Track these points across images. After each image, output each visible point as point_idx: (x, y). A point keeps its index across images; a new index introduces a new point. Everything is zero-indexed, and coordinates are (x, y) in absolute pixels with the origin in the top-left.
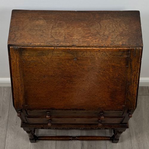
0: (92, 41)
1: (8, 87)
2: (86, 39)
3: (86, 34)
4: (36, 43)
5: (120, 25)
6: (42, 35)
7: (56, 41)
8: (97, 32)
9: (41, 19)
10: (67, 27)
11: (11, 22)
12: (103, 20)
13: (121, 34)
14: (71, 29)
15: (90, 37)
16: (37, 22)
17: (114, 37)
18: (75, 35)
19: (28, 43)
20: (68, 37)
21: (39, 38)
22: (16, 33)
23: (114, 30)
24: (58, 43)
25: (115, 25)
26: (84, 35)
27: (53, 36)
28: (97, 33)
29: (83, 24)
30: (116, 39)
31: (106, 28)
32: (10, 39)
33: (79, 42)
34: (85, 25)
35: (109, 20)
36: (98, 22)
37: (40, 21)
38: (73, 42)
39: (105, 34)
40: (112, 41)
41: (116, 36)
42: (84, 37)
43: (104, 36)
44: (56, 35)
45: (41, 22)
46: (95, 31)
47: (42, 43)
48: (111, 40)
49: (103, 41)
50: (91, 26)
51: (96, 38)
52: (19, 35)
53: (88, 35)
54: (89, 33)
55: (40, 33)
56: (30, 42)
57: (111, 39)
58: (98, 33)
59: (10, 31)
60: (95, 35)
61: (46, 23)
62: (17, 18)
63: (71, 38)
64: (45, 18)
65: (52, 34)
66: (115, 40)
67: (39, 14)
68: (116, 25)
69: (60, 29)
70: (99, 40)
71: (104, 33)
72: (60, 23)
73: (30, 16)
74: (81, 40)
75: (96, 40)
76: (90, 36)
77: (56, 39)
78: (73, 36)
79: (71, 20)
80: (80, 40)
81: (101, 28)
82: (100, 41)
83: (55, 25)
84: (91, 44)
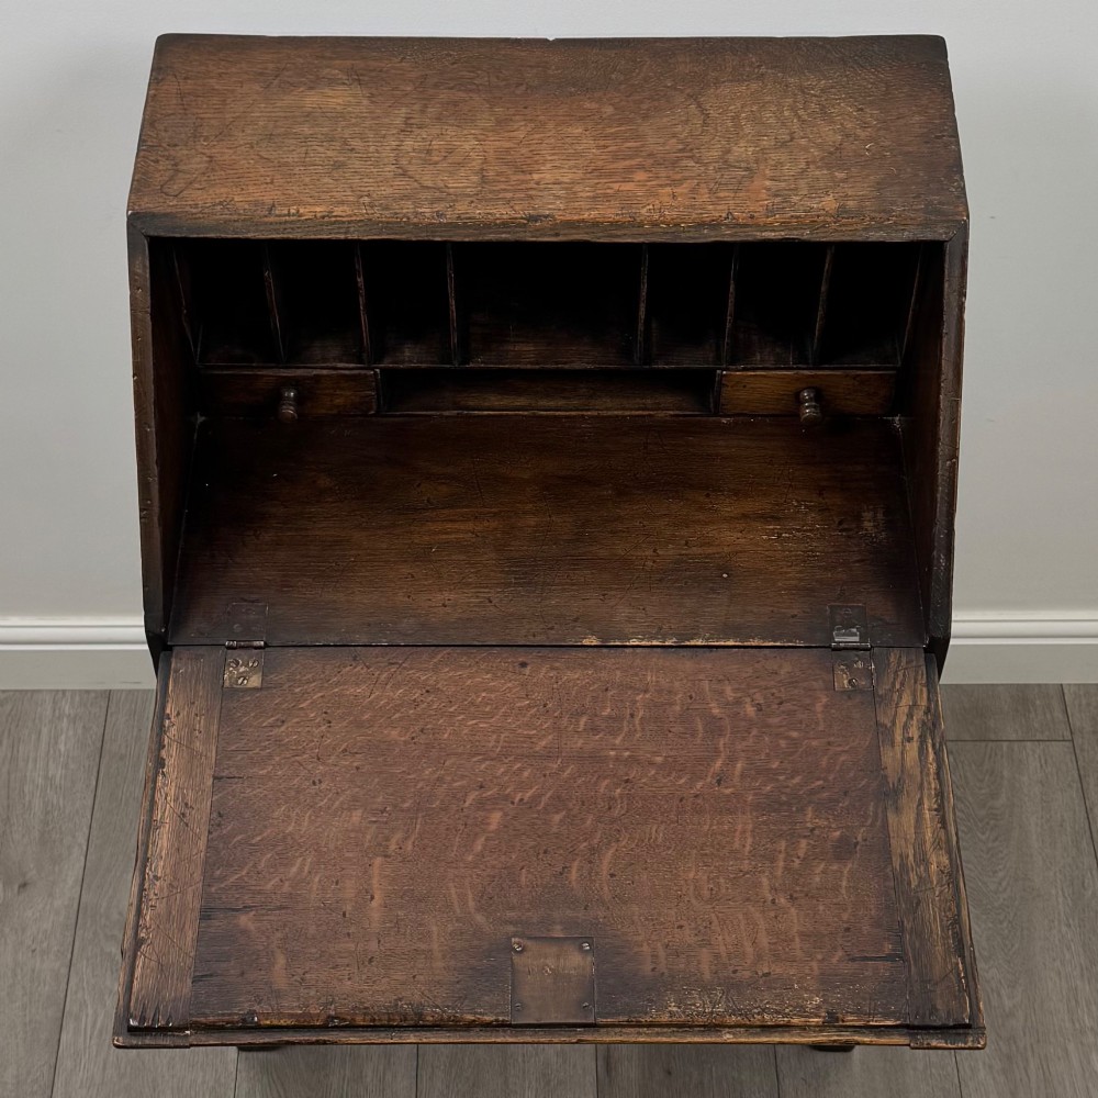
0: (652, 194)
1: (88, 692)
2: (616, 186)
3: (616, 157)
4: (300, 203)
5: (823, 108)
6: (338, 166)
7: (428, 195)
8: (680, 147)
9: (332, 82)
10: (499, 122)
11: (152, 99)
12: (717, 82)
13: (834, 158)
14: (521, 135)
15: (640, 176)
16: (312, 100)
17: (789, 170)
18: (548, 166)
19: (256, 203)
20: (499, 174)
21: (326, 180)
22: (182, 152)
23: (788, 138)
24: (439, 207)
25: (793, 109)
26: (600, 163)
27: (411, 168)
28: (681, 151)
29: (594, 105)
30: (802, 183)
31: (738, 126)
32: (140, 184)
33: (572, 197)
34: (609, 110)
35: (754, 86)
36: (689, 96)
37: (330, 93)
38: (531, 197)
39: (731, 158)
40: (777, 196)
41: (803, 166)
42: (598, 172)
43: (727, 165)
44: (427, 162)
45: (338, 98)
46: (674, 140)
47: (342, 203)
48: (768, 190)
49: (722, 195)
50: (645, 117)
51: (678, 177)
52: (197, 164)
53: (628, 163)
54: (636, 153)
55: (329, 153)
56: (268, 199)
57: (768, 183)
58: (688, 150)
59: (141, 141)
60: (674, 164)
61: (365, 102)
62: (186, 78)
63: (522, 177)
64: (357, 78)
65: (404, 162)
66: (796, 189)
67: (323, 57)
68: (801, 112)
69: (451, 131)
70: (693, 190)
71: (729, 151)
72: (455, 104)
73: (271, 66)
74: (584, 192)
75: (678, 190)
76: (641, 167)
77: (430, 184)
78: (536, 167)
79: (523, 88)
80: (578, 188)
81: (705, 123)
82: (704, 196)
83: (423, 112)
84: (644, 211)
